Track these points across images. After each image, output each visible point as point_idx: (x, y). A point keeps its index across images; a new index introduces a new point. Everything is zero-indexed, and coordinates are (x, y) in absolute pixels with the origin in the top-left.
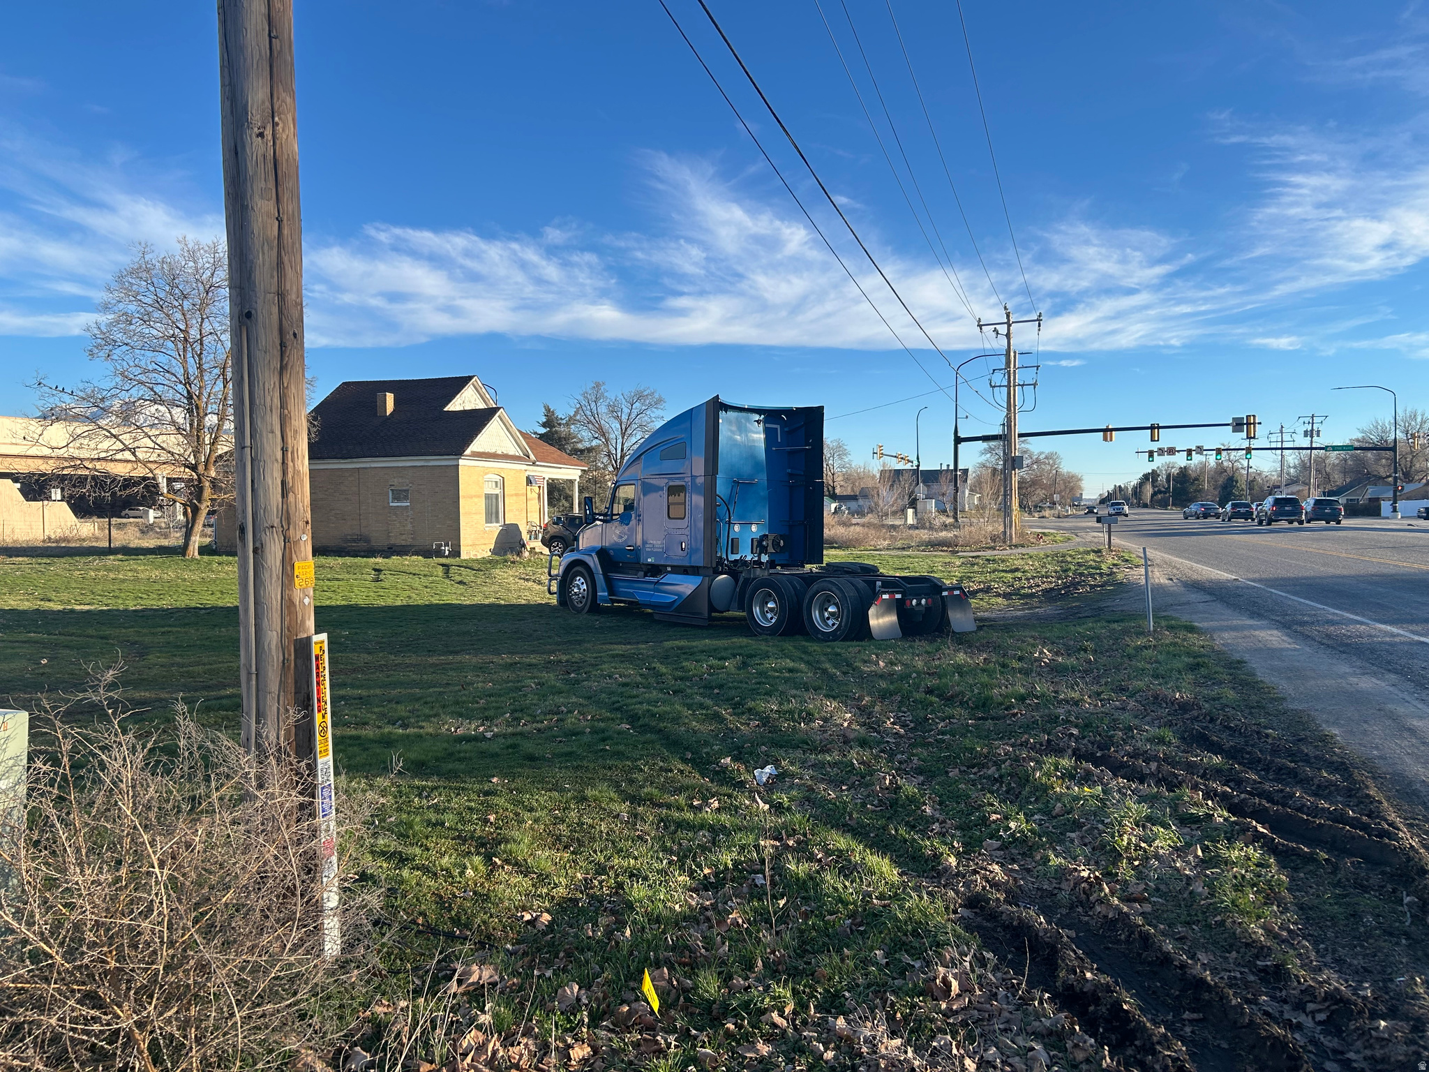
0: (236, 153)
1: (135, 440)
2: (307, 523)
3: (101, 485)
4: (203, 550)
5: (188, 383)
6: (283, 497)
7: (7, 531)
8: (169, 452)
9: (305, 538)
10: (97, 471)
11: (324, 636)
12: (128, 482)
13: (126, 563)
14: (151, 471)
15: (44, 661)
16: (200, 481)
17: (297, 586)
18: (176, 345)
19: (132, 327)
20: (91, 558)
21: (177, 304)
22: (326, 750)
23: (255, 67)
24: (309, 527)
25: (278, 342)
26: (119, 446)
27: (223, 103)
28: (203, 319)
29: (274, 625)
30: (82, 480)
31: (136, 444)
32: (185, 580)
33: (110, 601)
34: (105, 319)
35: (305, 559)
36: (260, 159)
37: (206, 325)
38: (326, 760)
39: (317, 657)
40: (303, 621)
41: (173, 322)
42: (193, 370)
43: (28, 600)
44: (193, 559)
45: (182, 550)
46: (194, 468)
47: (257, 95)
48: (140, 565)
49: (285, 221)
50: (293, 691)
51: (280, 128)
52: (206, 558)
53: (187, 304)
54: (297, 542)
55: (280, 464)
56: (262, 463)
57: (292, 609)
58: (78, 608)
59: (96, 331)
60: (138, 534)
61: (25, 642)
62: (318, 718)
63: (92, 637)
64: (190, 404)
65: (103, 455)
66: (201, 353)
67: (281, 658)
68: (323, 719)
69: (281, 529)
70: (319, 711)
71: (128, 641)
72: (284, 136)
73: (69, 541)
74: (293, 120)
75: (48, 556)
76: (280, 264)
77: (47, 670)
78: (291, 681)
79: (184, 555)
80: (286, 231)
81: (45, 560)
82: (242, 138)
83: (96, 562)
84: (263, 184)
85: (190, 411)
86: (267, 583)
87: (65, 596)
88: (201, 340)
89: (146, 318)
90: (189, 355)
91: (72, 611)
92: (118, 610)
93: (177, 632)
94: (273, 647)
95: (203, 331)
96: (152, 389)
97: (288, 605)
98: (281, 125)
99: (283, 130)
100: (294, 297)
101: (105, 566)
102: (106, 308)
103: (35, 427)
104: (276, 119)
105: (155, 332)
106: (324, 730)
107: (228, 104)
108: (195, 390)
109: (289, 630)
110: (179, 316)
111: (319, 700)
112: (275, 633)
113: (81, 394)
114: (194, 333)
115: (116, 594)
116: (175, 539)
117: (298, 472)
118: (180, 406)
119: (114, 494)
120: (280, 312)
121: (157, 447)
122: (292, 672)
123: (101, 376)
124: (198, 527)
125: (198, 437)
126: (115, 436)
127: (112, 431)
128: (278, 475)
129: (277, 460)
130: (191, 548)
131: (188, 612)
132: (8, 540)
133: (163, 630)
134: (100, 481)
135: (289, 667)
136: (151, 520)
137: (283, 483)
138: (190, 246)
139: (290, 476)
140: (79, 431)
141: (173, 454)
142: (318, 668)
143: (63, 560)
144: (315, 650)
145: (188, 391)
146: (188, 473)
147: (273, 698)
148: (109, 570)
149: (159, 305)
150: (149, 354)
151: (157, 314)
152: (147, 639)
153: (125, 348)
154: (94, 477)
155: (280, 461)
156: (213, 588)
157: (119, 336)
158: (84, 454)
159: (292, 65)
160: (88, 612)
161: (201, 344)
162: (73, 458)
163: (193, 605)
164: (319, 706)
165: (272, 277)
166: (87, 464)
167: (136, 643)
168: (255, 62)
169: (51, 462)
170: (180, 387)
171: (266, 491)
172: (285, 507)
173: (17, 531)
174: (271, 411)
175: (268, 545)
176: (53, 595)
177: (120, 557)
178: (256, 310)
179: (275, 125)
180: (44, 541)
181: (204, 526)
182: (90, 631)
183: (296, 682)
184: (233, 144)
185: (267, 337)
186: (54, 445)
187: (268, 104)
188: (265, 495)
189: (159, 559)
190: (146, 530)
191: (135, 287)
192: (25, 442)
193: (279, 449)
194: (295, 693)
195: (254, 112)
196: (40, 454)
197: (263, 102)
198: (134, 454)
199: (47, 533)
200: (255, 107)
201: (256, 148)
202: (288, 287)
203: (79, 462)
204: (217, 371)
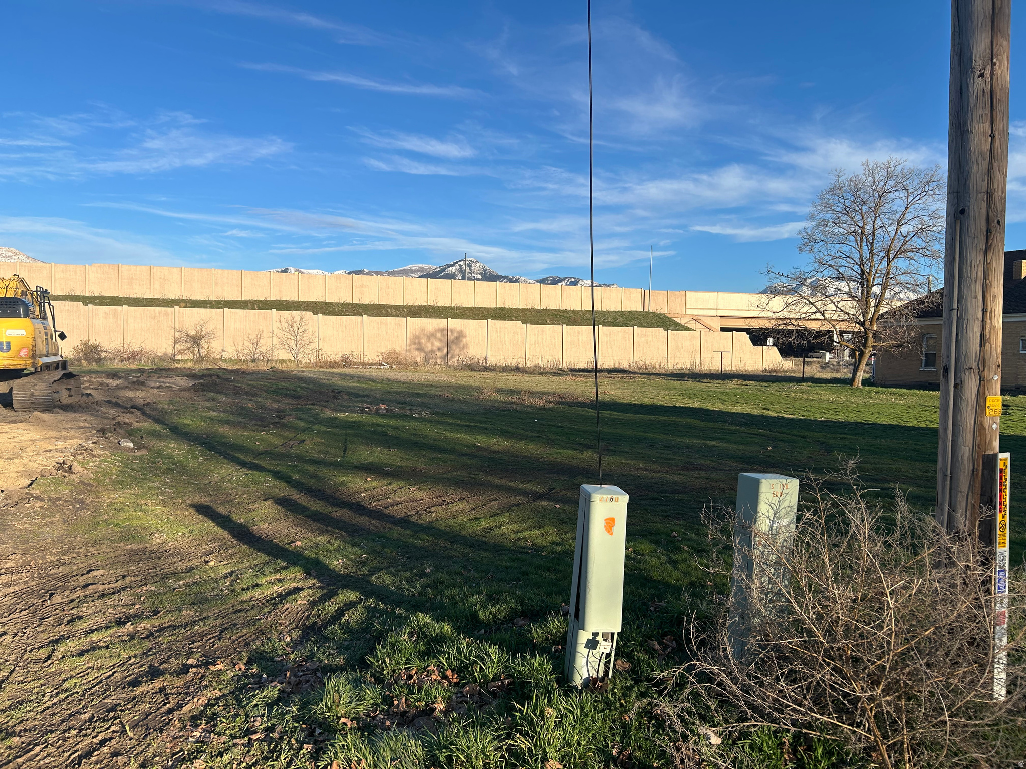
0: (961, 93)
1: (824, 305)
2: (999, 366)
3: (801, 336)
4: (865, 382)
5: (862, 264)
6: (981, 346)
7: (742, 365)
8: (846, 313)
9: (996, 378)
10: (799, 326)
11: (1007, 455)
12: (819, 334)
13: (814, 388)
14: (833, 326)
15: (770, 448)
16: (866, 333)
17: (988, 414)
18: (856, 238)
19: (827, 229)
20: (792, 384)
21: (857, 209)
22: (1004, 543)
23: (980, 25)
24: (1000, 370)
25: (985, 229)
26: (814, 309)
27: (952, 57)
28: (875, 217)
29: (967, 443)
30: (790, 333)
31: (825, 308)
32: (852, 403)
33: (805, 413)
34: (809, 224)
35: (996, 394)
36: (980, 93)
37: (878, 221)
38: (1003, 550)
39: (1001, 470)
40: (991, 442)
41: (855, 222)
42: (866, 254)
43: (756, 408)
44: (858, 388)
45: (850, 382)
46: (862, 324)
47: (980, 45)
48: (822, 390)
49: (997, 137)
50: (980, 492)
51: (997, 66)
52: (867, 388)
53: (865, 208)
54: (990, 381)
55: (980, 322)
56: (966, 321)
57: (983, 431)
58: (785, 416)
59: (804, 234)
60: (819, 369)
61: (757, 434)
62: (999, 517)
63: (796, 436)
64: (862, 278)
65: (803, 316)
66: (873, 242)
67: (971, 467)
68: (1003, 519)
69: (978, 371)
70: (1000, 512)
71: (819, 441)
72: (1000, 72)
73: (777, 373)
74: (1008, 57)
75: (767, 381)
76: (990, 170)
77: (772, 454)
78: (978, 485)
79: (852, 385)
80: (997, 144)
81: (764, 384)
82: (967, 80)
83: (795, 387)
84: (981, 112)
85: (862, 284)
86: (964, 410)
87: (777, 407)
88: (873, 233)
89: (837, 221)
90: (864, 244)
91: (783, 418)
92: (810, 420)
93: (851, 438)
94: (966, 458)
95: (876, 226)
96: (838, 270)
97: (980, 428)
98: (998, 64)
99: (1000, 67)
100: (1000, 193)
101: (800, 389)
102: (811, 217)
103: (764, 298)
104: (995, 60)
105: (841, 230)
106: (1003, 527)
107: (957, 58)
108: (866, 268)
109: (979, 447)
110: (859, 217)
111: (1001, 503)
112: (967, 448)
113: (793, 277)
114: (868, 228)
115: (809, 409)
116: (844, 373)
117: (993, 328)
118: (855, 281)
119: (809, 342)
120: (989, 206)
121: (838, 310)
122: (980, 479)
123: (805, 263)
124: (863, 366)
125: (867, 302)
126: (812, 304)
127: (811, 300)
128: (978, 330)
129: (978, 319)
130: (857, 380)
131: (857, 425)
132: (743, 370)
133: (841, 436)
134: (802, 333)
135: (977, 475)
136: (827, 360)
137: (982, 336)
138: (870, 166)
139: (988, 331)
140: (790, 301)
141: (848, 314)
142: (1001, 478)
143: (775, 384)
144: (1000, 465)
145: (862, 270)
146: (858, 328)
147: (963, 496)
148: (803, 393)
149: (846, 211)
150: (837, 246)
151: (844, 218)
152: (831, 441)
153: (822, 243)
154: (797, 331)
155: (980, 319)
156: (872, 409)
157: (818, 236)
158: (792, 316)
159: (1009, 16)
160: (792, 419)
161: (874, 235)
162: (785, 319)
163: (859, 420)
164: (1000, 508)
165: (983, 181)
166: (793, 322)
167: (824, 443)
168: (980, 22)
169: (772, 321)
170: (856, 267)
171: (967, 342)
172: (982, 354)
173: (747, 365)
174: (976, 282)
175: (966, 382)
176: (770, 406)
177: (809, 384)
178: (969, 207)
179: (993, 64)
180: (762, 372)
181: (866, 365)
182: (795, 432)
183: (982, 487)
184: (959, 88)
185: (977, 226)
186: (774, 310)
187: (989, 51)
188: (967, 345)
189: (835, 387)
190: (824, 367)
191: (831, 201)
192: (758, 309)
193: (980, 310)
194: (981, 495)
195: (977, 59)
196: (766, 316)
197: (985, 50)
198: (823, 315)
199: (764, 366)
200: (978, 55)
201: (978, 85)
202: (996, 187)
203: (788, 321)
204: (882, 254)
